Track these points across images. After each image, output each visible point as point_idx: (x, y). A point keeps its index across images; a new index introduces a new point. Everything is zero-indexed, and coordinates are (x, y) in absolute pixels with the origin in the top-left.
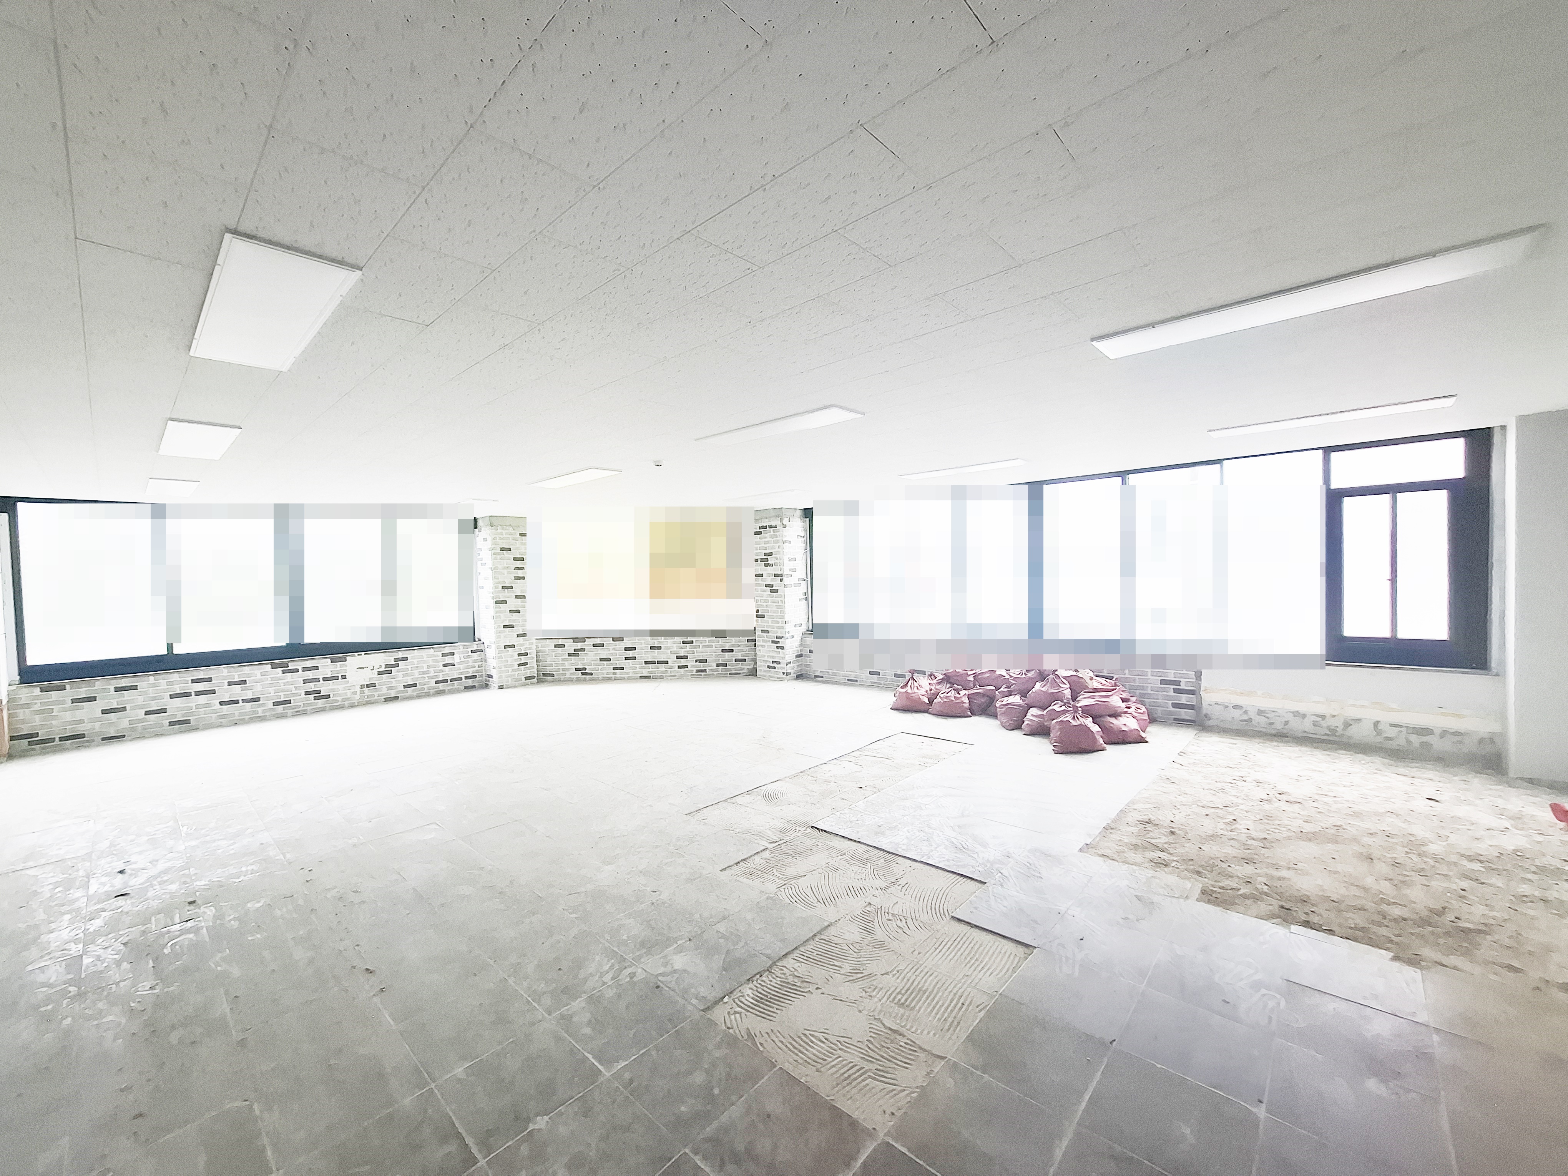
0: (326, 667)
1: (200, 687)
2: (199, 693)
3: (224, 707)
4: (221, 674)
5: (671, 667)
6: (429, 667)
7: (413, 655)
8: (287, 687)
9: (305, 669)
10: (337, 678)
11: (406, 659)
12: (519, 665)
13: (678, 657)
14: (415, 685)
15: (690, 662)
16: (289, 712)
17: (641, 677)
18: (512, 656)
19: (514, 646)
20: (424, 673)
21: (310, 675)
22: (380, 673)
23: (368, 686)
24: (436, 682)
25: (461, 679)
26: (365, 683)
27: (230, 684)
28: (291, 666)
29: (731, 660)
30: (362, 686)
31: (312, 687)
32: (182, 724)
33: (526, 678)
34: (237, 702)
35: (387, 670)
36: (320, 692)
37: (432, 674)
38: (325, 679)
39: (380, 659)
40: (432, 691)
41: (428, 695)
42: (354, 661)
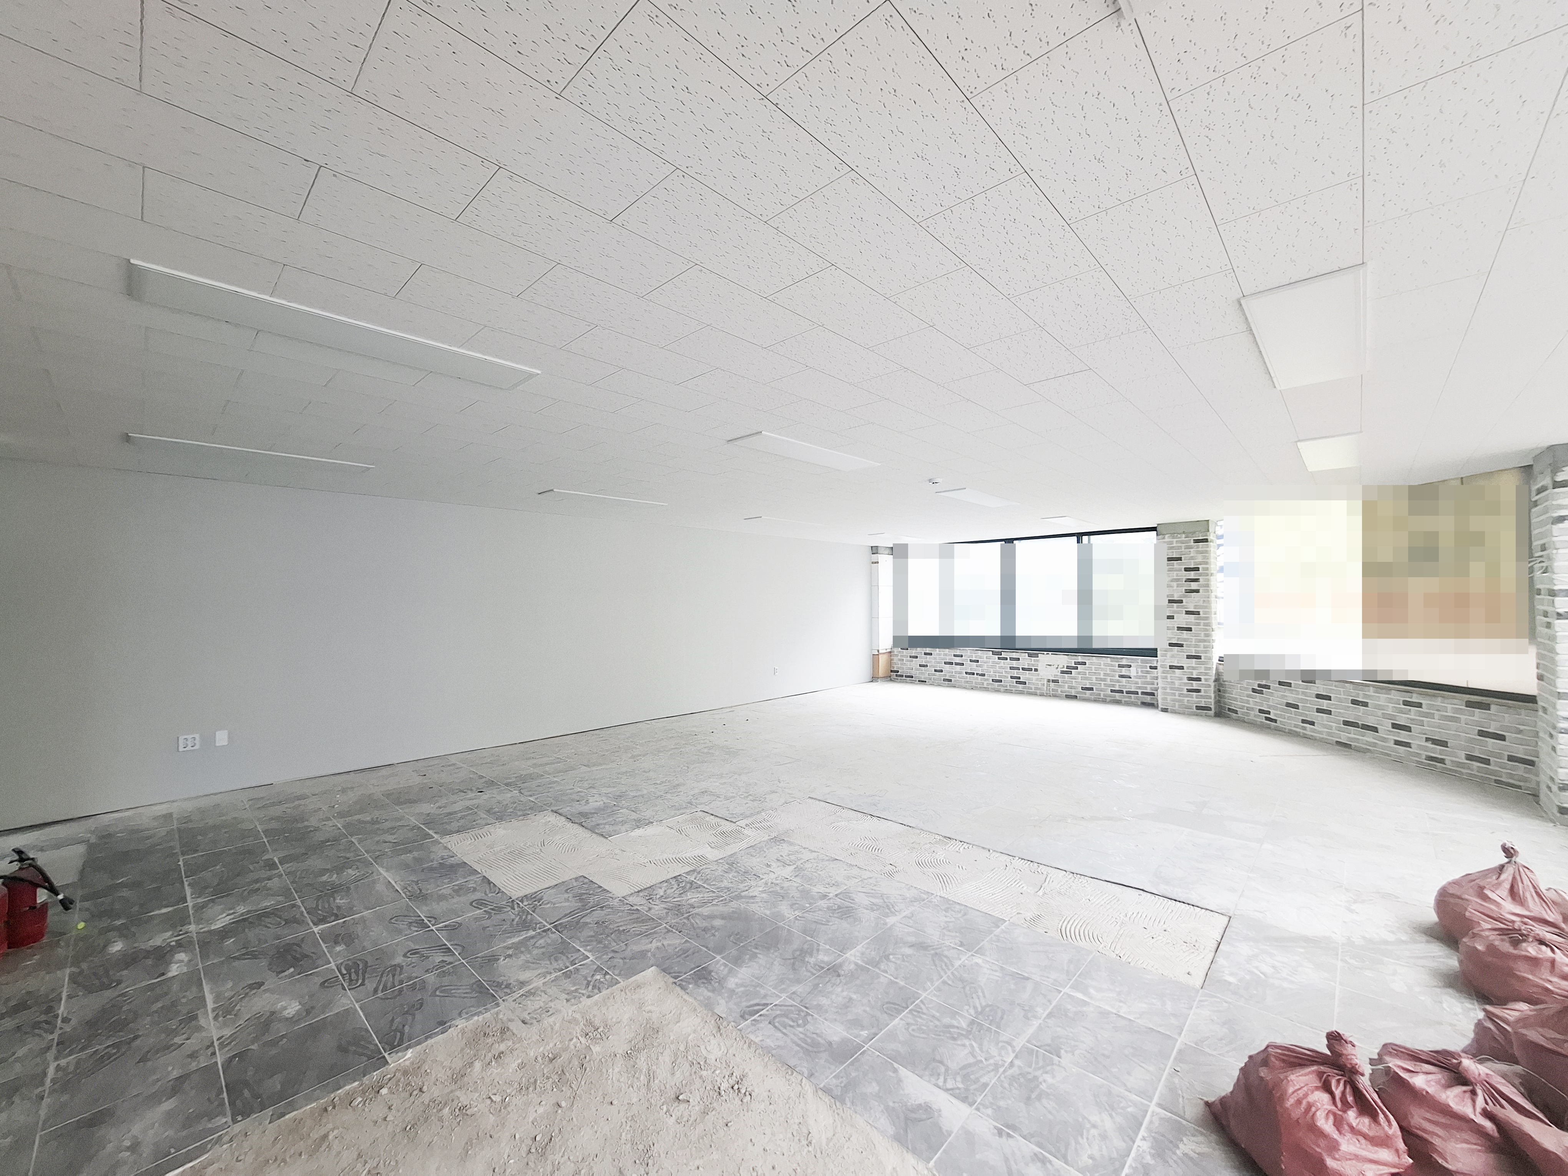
0: (1025, 660)
1: (958, 660)
2: (957, 664)
3: (968, 676)
4: (968, 653)
5: (1384, 740)
6: (1105, 674)
7: (1092, 661)
8: (1001, 670)
9: (1011, 659)
10: (1031, 670)
11: (1084, 664)
12: (1189, 690)
13: (1395, 726)
14: (1092, 689)
15: (1417, 741)
16: (1002, 689)
17: (1337, 742)
18: (1181, 679)
19: (1182, 668)
20: (1101, 680)
21: (1015, 664)
22: (1063, 672)
23: (1053, 681)
24: (1112, 691)
25: (1137, 693)
26: (1051, 678)
27: (971, 661)
28: (1004, 655)
29: (1499, 756)
30: (1049, 681)
31: (1015, 673)
32: (948, 682)
33: (1198, 708)
34: (973, 674)
35: (1068, 671)
36: (1019, 678)
37: (1109, 682)
38: (1023, 669)
39: (1063, 660)
40: (1108, 699)
41: (1104, 701)
42: (1044, 659)
